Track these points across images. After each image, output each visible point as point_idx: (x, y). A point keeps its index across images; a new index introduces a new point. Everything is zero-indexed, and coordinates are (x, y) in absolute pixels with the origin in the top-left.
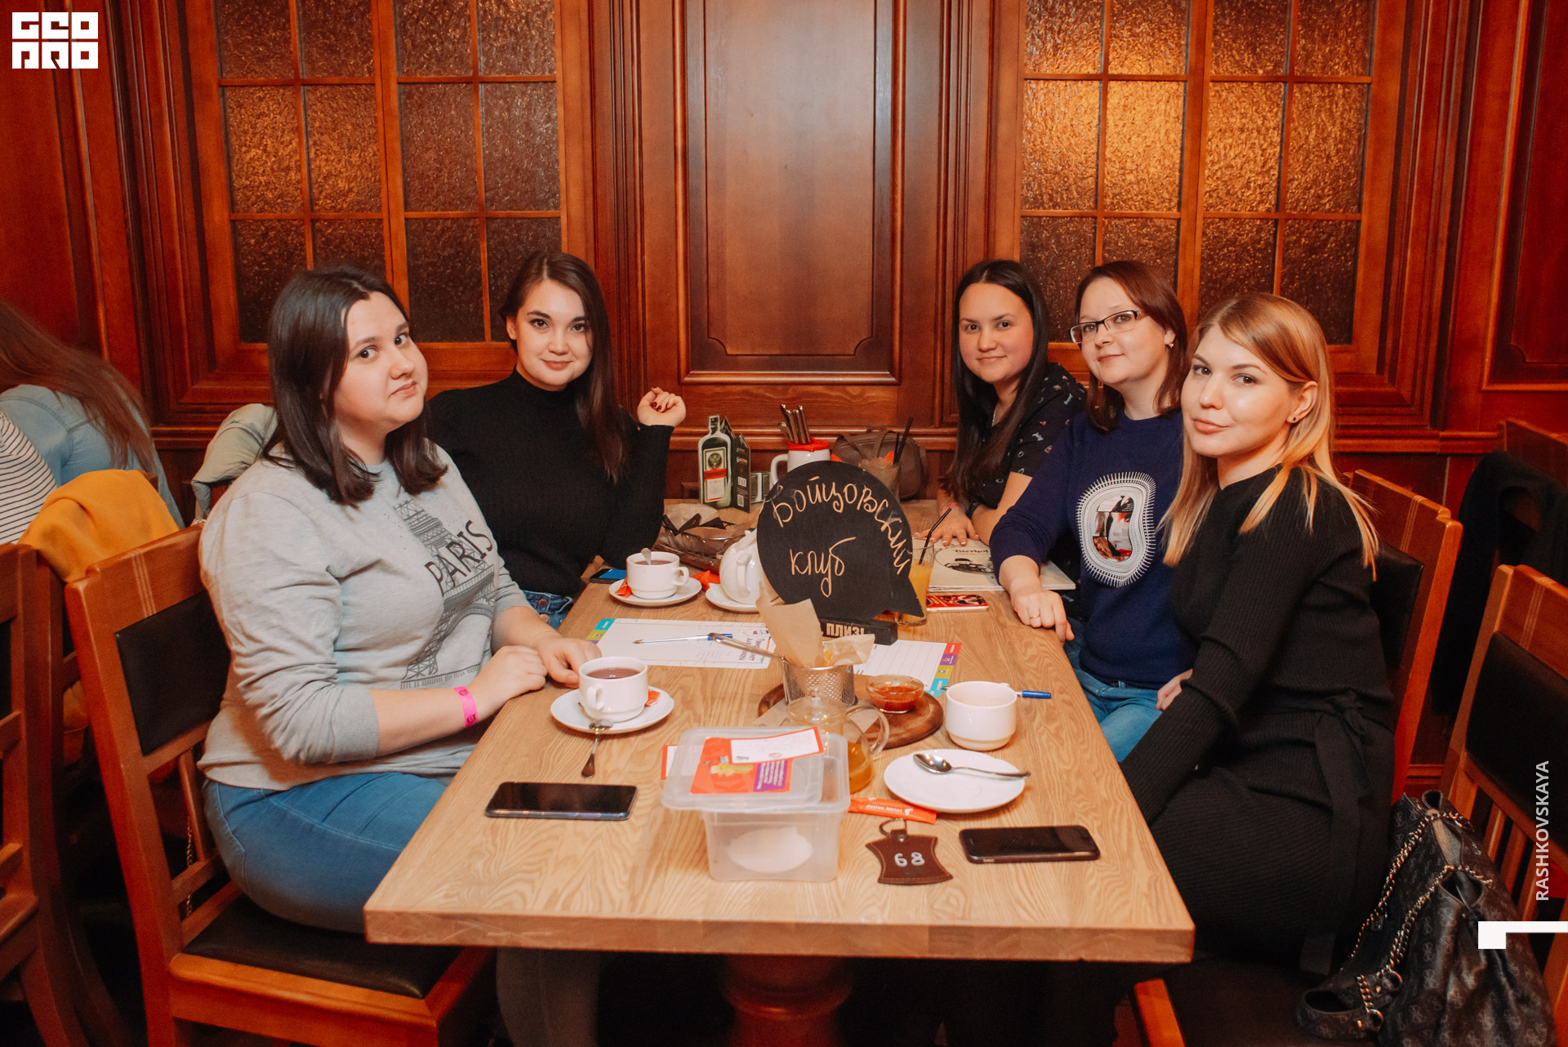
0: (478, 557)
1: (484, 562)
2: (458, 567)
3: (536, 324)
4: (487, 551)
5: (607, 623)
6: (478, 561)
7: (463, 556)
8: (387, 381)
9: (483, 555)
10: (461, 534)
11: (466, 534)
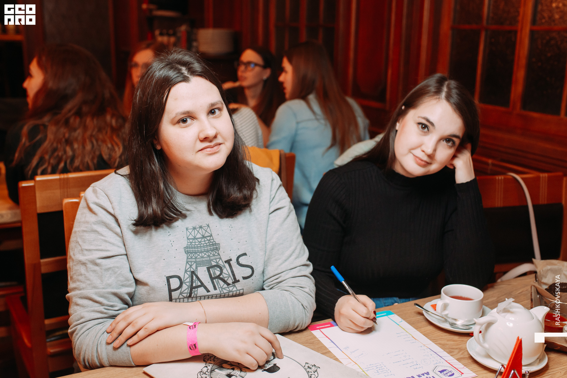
0: (230, 281)
1: (235, 286)
2: (206, 284)
3: (420, 126)
4: (241, 279)
5: (385, 314)
6: (228, 284)
7: (218, 277)
8: (196, 141)
9: (236, 281)
10: (228, 262)
11: (233, 263)
